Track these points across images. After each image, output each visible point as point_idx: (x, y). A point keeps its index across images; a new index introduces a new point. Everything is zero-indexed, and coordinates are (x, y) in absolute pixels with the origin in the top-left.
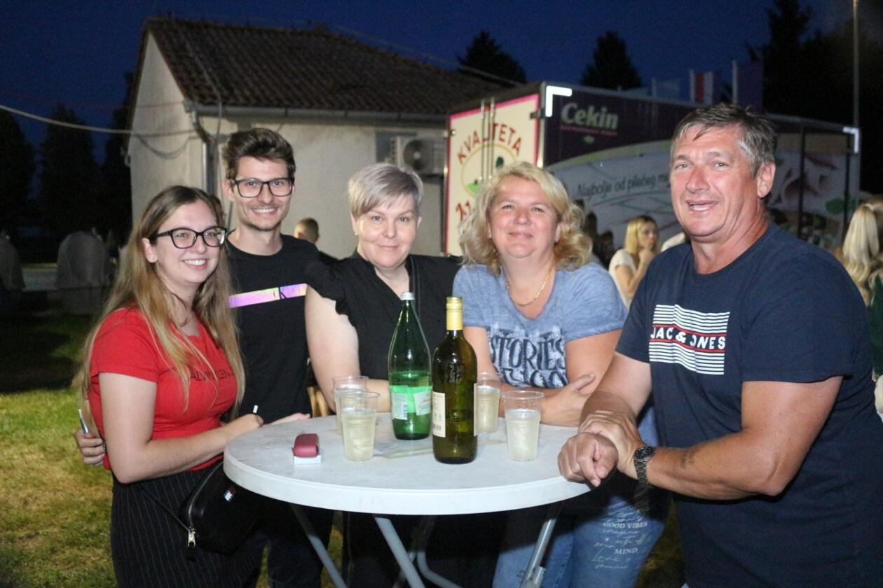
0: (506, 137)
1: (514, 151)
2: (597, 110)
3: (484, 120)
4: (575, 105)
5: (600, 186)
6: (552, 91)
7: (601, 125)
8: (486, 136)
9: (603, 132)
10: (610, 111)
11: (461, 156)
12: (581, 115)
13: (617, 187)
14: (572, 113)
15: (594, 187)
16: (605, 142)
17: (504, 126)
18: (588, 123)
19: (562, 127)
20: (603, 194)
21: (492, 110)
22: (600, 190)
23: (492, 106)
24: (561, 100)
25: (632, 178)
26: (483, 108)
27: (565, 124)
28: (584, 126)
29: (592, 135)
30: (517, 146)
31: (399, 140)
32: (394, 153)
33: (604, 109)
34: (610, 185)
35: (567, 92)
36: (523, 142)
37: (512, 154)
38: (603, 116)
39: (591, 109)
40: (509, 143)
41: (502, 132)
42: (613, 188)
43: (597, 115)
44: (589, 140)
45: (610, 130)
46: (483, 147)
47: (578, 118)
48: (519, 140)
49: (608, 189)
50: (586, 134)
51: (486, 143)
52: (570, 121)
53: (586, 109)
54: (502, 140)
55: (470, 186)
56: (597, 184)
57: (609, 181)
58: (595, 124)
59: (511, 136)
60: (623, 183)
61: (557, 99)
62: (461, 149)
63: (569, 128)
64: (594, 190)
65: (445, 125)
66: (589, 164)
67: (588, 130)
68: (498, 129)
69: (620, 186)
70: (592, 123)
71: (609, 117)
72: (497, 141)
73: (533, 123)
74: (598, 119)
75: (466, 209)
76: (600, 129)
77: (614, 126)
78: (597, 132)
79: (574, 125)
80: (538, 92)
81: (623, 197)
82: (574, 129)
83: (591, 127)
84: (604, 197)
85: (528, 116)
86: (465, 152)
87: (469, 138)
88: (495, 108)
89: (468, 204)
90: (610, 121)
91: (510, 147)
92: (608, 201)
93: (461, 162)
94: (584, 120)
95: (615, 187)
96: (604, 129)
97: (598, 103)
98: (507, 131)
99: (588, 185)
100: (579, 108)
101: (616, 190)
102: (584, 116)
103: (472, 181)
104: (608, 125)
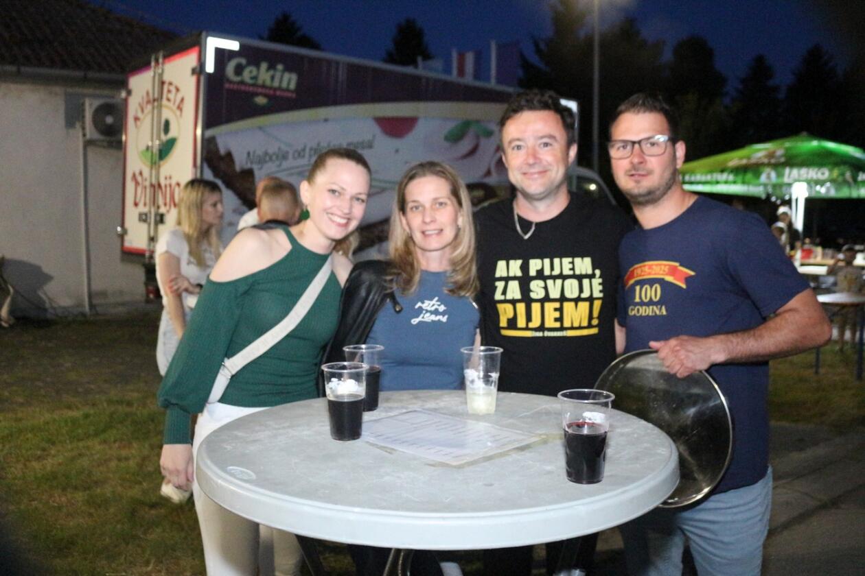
0: (171, 96)
1: (178, 113)
2: (272, 67)
3: (154, 77)
4: (243, 61)
5: (274, 154)
6: (213, 43)
7: (276, 84)
8: (156, 96)
9: (278, 93)
10: (288, 69)
11: (136, 119)
12: (251, 72)
13: (296, 155)
14: (239, 70)
15: (266, 153)
16: (279, 103)
17: (170, 84)
18: (260, 82)
19: (227, 86)
20: (278, 163)
21: (160, 66)
22: (274, 157)
23: (161, 60)
24: (226, 55)
25: (314, 145)
26: (153, 64)
27: (231, 82)
28: (254, 85)
29: (265, 95)
30: (181, 106)
31: (87, 102)
32: (83, 117)
33: (280, 67)
34: (287, 152)
35: (233, 45)
36: (186, 101)
37: (176, 115)
38: (278, 75)
39: (264, 66)
40: (174, 103)
41: (169, 91)
42: (290, 156)
43: (271, 72)
44: (261, 100)
45: (288, 90)
46: (153, 108)
47: (247, 75)
48: (182, 100)
49: (285, 157)
50: (257, 94)
51: (156, 104)
52: (238, 79)
53: (258, 66)
54: (168, 100)
55: (142, 153)
56: (270, 151)
57: (284, 148)
58: (268, 83)
59: (176, 94)
60: (304, 150)
61: (220, 53)
62: (136, 111)
63: (235, 87)
64: (267, 158)
65: (123, 84)
66: (260, 128)
67: (260, 90)
68: (166, 87)
69: (299, 154)
70: (264, 82)
71: (287, 76)
72: (164, 102)
73: (193, 79)
74: (273, 78)
75: (139, 179)
76: (275, 89)
77: (292, 86)
78: (271, 92)
79: (242, 83)
80: (199, 44)
81: (302, 166)
82: (243, 88)
83: (263, 86)
84: (280, 165)
85: (189, 72)
86: (140, 115)
87: (143, 98)
88: (163, 63)
89: (141, 173)
90: (288, 81)
91: (175, 108)
92: (284, 170)
93: (136, 126)
94: (255, 78)
95: (294, 155)
96: (280, 88)
97: (273, 59)
98: (173, 89)
99: (260, 152)
100: (249, 64)
101: (294, 158)
102: (255, 73)
103: (144, 148)
104: (284, 85)
